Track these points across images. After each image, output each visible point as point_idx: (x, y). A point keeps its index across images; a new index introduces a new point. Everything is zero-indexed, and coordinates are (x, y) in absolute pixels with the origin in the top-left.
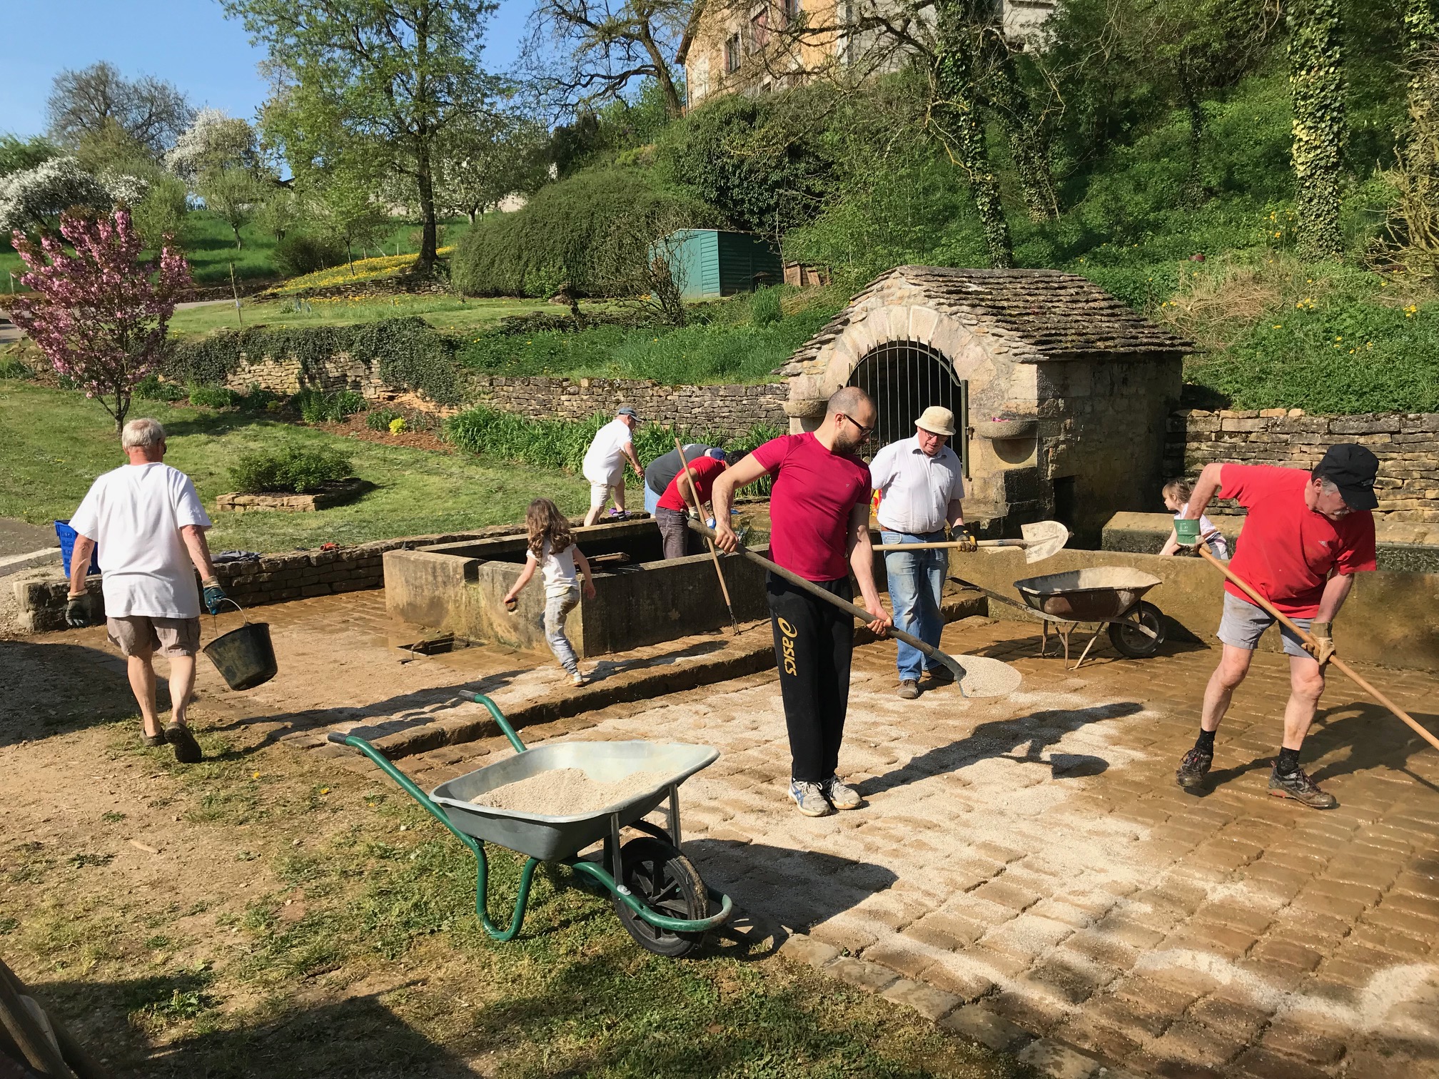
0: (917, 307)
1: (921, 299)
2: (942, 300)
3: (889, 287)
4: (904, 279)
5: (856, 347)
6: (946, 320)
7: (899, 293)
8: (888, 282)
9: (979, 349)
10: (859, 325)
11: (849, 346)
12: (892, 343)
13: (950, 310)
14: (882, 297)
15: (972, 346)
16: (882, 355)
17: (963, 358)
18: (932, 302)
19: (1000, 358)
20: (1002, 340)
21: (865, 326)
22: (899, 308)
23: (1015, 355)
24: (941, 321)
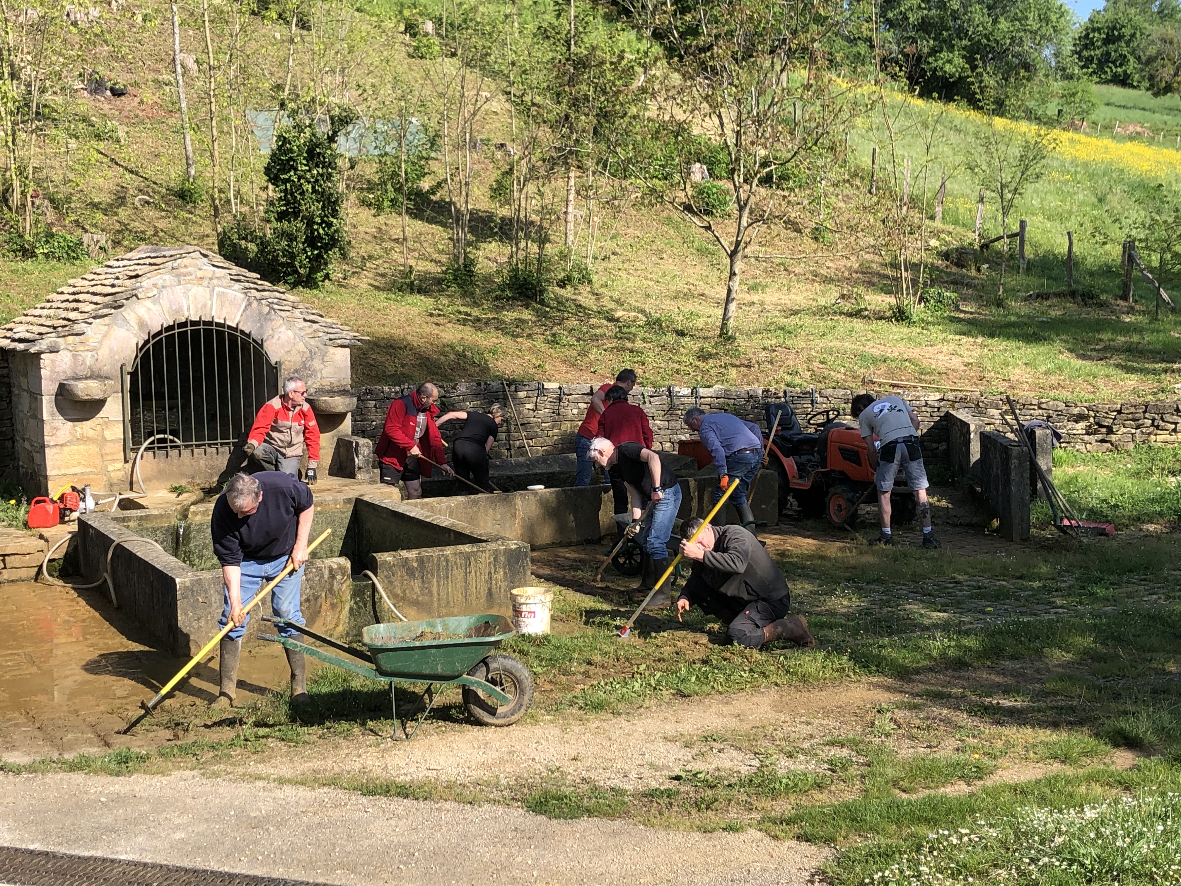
0: (222, 289)
1: (227, 280)
2: (252, 286)
3: (186, 266)
4: (205, 260)
5: (142, 324)
6: (255, 304)
7: (200, 274)
8: (186, 261)
9: (290, 333)
10: (148, 303)
11: (133, 323)
12: (194, 323)
13: (258, 295)
14: (178, 276)
15: (283, 329)
16: (183, 336)
17: (274, 341)
18: (237, 286)
19: (312, 342)
20: (315, 326)
21: (154, 303)
22: (200, 288)
23: (331, 340)
24: (250, 304)
